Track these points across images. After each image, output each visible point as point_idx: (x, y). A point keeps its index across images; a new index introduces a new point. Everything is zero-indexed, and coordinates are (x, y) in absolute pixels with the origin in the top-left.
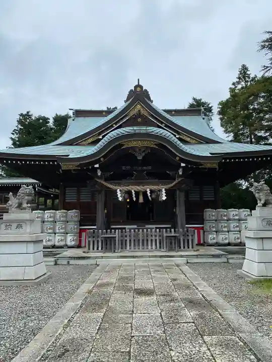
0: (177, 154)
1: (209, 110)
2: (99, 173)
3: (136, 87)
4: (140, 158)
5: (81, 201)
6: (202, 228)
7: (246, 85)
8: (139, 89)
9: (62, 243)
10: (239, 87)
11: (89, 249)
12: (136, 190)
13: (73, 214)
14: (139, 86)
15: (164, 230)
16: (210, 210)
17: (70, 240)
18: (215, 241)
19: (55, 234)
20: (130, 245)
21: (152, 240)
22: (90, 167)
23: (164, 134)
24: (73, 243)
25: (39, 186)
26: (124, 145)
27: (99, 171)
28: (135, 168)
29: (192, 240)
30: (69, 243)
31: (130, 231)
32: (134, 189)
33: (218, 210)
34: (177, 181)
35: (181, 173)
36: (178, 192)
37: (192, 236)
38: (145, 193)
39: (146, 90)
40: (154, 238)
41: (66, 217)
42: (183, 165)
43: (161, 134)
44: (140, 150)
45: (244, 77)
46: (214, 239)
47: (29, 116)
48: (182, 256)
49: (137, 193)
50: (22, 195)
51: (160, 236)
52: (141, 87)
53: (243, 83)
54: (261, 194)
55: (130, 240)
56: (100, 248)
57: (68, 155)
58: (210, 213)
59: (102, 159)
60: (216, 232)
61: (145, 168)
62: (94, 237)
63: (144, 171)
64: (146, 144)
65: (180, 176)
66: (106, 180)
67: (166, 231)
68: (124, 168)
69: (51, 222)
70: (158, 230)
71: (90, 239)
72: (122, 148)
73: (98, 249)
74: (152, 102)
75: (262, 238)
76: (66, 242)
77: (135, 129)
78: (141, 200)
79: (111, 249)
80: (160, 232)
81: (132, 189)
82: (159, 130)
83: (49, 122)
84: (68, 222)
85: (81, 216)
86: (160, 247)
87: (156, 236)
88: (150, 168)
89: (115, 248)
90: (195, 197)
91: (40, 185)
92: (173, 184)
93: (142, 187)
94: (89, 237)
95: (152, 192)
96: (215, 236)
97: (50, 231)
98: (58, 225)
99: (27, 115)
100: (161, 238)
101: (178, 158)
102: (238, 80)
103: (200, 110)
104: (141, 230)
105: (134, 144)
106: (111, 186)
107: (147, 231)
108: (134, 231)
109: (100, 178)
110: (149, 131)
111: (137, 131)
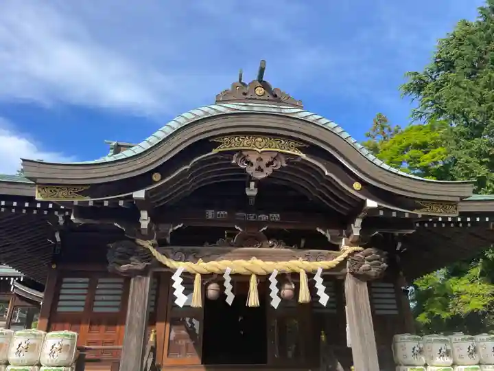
0: (358, 174)
2: (145, 220)
5: (95, 310)
26: (217, 145)
27: (144, 215)
28: (239, 215)
35: (356, 232)
42: (371, 204)
44: (259, 160)
59: (157, 177)
61: (264, 217)
63: (262, 223)
65: (353, 242)
66: (161, 244)
68: (210, 214)
72: (215, 151)
78: (253, 300)
88: (276, 217)
91: (19, 278)
101: (357, 186)
109: (146, 236)
110: (287, 111)
111: (256, 109)
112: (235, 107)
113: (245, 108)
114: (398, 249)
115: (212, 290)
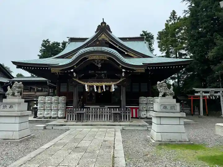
0: (120, 64)
1: (152, 37)
2: (75, 75)
3: (102, 23)
4: (100, 66)
5: (69, 91)
6: (138, 108)
7: (175, 23)
8: (103, 25)
9: (55, 116)
10: (171, 23)
11: (68, 120)
12: (97, 85)
13: (62, 99)
14: (104, 23)
15: (112, 109)
16: (143, 97)
17: (60, 114)
18: (145, 116)
19: (52, 110)
20: (92, 118)
21: (105, 115)
22: (69, 71)
23: (112, 52)
24: (62, 116)
25: (49, 82)
26: (88, 58)
27: (74, 73)
28: (97, 72)
29: (129, 115)
30: (59, 116)
31: (92, 110)
32: (95, 84)
33: (148, 97)
34: (121, 80)
35: (123, 75)
36: (122, 86)
37: (129, 113)
38: (102, 87)
39: (108, 25)
40: (106, 114)
41: (58, 100)
42: (123, 70)
43: (110, 52)
44: (98, 61)
45: (173, 17)
46: (145, 115)
47: (48, 41)
48: (120, 125)
49: (97, 87)
50: (15, 88)
51: (110, 113)
52: (105, 23)
53: (173, 21)
54: (161, 89)
55: (92, 115)
56: (74, 119)
57: (58, 64)
58: (143, 99)
59: (75, 67)
60: (146, 111)
61: (103, 72)
62: (71, 113)
63: (102, 74)
64: (101, 57)
65: (123, 77)
66: (79, 79)
67: (114, 110)
68: (90, 72)
69: (49, 103)
70: (108, 109)
71: (68, 114)
72: (87, 60)
73: (73, 120)
74: (111, 32)
75: (160, 117)
76: (58, 115)
77: (94, 48)
78: (99, 91)
79: (81, 119)
80: (110, 110)
81: (95, 85)
82: (109, 49)
83: (60, 45)
84: (59, 103)
85: (67, 100)
86: (110, 120)
87: (107, 112)
88: (105, 72)
89: (83, 120)
90: (136, 90)
92: (119, 81)
93: (100, 84)
94: (68, 113)
95: (106, 86)
96: (145, 113)
97: (49, 108)
98: (53, 105)
99: (47, 41)
100: (110, 114)
101: (120, 66)
102: (170, 19)
103: (144, 38)
104: (98, 109)
105: (94, 58)
106: (82, 83)
107: (102, 110)
108: (95, 110)
109: (76, 78)
110: (103, 49)
111: (96, 50)
112: (91, 49)
113: (93, 50)
114: (150, 73)
115: (91, 89)
